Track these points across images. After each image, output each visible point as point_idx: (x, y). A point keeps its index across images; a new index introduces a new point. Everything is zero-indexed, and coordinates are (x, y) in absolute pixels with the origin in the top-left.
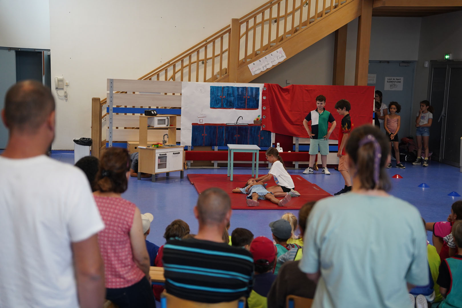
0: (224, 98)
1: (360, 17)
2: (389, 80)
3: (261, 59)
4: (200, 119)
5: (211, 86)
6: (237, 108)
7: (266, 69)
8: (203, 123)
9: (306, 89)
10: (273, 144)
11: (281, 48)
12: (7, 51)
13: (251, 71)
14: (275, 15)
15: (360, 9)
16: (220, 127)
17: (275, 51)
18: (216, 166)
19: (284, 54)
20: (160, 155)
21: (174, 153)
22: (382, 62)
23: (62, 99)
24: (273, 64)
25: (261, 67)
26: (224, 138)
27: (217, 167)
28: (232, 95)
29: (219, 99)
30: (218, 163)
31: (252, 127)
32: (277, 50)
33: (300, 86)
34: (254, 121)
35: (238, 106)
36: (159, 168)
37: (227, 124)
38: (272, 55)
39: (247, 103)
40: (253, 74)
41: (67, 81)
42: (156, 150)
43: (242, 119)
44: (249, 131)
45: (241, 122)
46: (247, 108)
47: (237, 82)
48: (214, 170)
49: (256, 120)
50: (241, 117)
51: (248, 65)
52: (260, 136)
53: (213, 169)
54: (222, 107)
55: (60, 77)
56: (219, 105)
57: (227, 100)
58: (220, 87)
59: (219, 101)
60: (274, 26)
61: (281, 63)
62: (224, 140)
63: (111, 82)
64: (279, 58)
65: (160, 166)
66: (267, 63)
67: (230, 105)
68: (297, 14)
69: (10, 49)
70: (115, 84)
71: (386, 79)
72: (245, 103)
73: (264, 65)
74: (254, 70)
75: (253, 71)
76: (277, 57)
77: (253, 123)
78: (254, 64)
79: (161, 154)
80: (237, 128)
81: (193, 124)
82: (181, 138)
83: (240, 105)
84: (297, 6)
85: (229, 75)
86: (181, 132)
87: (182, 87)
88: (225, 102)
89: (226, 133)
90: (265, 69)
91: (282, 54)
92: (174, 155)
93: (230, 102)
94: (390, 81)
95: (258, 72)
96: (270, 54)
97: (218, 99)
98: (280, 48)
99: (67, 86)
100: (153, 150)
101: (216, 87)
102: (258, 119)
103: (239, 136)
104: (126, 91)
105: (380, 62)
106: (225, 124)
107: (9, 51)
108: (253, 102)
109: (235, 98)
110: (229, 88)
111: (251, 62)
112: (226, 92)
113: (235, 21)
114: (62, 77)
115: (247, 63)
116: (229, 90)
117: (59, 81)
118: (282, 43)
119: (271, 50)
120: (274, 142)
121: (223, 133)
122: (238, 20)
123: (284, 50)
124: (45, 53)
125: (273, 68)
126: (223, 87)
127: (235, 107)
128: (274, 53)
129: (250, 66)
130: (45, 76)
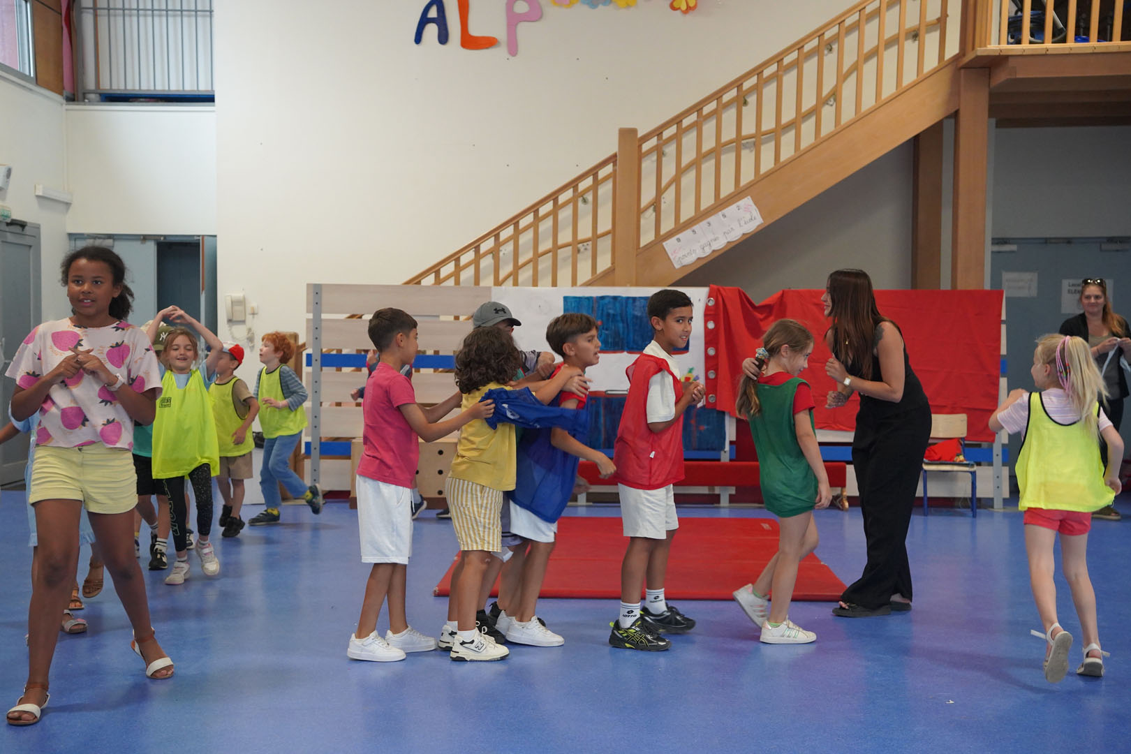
1: (955, 115)
2: (1073, 288)
3: (696, 227)
5: (563, 297)
6: (632, 351)
7: (711, 251)
10: (731, 443)
11: (749, 197)
12: (137, 244)
13: (671, 257)
15: (955, 92)
17: (734, 207)
18: (582, 499)
19: (756, 213)
22: (1051, 243)
24: (729, 240)
25: (697, 247)
26: (603, 429)
27: (585, 503)
28: (619, 318)
30: (588, 494)
32: (738, 203)
33: (799, 294)
35: (635, 346)
37: (609, 392)
38: (724, 216)
40: (677, 266)
41: (252, 303)
47: (637, 284)
48: (580, 508)
52: (696, 421)
53: (577, 507)
55: (238, 295)
57: (607, 330)
58: (589, 299)
61: (750, 235)
63: (316, 292)
64: (742, 223)
66: (711, 237)
67: (614, 344)
69: (145, 238)
70: (326, 297)
71: (1065, 284)
73: (703, 241)
74: (680, 254)
75: (677, 258)
76: (739, 220)
78: (679, 240)
83: (640, 342)
85: (614, 269)
89: (605, 416)
90: (708, 251)
91: (751, 212)
93: (616, 336)
94: (1075, 290)
95: (690, 260)
96: (720, 213)
98: (746, 199)
99: (253, 314)
101: (578, 300)
104: (359, 313)
105: (1046, 241)
106: (603, 391)
107: (142, 243)
109: (628, 325)
110: (611, 300)
111: (670, 234)
112: (603, 310)
113: (627, 135)
114: (242, 295)
115: (660, 239)
116: (611, 306)
117: (234, 303)
118: (751, 185)
119: (721, 204)
120: (734, 439)
121: (597, 414)
122: (634, 131)
123: (755, 204)
124: (207, 241)
125: (729, 248)
126: (597, 297)
127: (626, 348)
128: (731, 210)
129: (669, 245)
130: (205, 293)
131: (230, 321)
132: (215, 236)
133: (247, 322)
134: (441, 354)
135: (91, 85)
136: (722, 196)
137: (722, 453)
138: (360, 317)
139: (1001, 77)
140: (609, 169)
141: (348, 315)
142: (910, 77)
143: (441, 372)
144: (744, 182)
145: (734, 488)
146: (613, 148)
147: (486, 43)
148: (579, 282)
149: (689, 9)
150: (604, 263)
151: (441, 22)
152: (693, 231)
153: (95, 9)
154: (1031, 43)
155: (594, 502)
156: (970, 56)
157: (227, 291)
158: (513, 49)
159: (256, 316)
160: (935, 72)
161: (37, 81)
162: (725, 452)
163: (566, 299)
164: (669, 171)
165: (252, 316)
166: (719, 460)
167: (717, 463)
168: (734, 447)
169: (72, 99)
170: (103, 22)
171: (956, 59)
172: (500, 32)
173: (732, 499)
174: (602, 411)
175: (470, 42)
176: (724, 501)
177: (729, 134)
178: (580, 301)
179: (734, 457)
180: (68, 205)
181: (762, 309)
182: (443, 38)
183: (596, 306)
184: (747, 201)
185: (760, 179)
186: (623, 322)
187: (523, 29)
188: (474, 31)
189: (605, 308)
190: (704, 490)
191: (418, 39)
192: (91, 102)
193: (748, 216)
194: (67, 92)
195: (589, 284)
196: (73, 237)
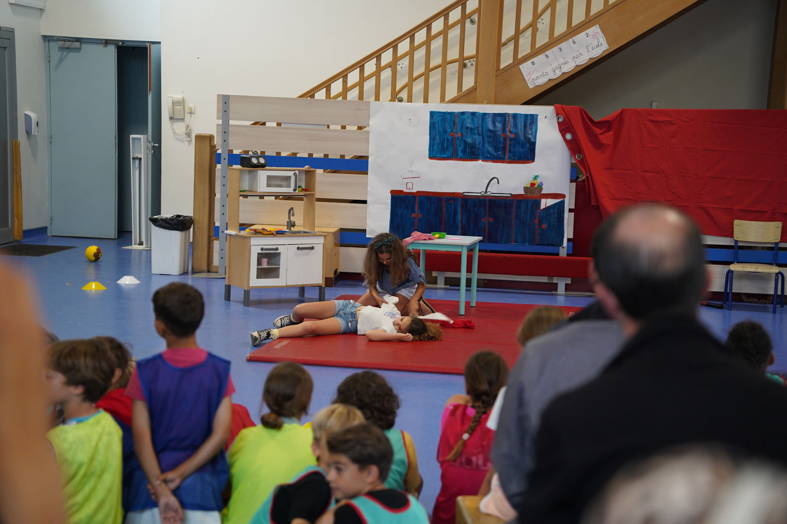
0: (458, 138)
3: (547, 53)
4: (407, 181)
5: (430, 112)
6: (485, 159)
7: (561, 73)
8: (414, 191)
9: (651, 118)
10: (569, 240)
11: (597, 25)
12: (101, 47)
13: (526, 78)
16: (450, 199)
17: (583, 34)
18: (441, 284)
19: (602, 39)
20: (262, 249)
21: (298, 248)
23: (180, 140)
24: (578, 63)
25: (549, 70)
26: (459, 225)
27: (443, 286)
28: (476, 131)
29: (448, 140)
30: (446, 278)
31: (520, 201)
32: (587, 31)
33: (636, 112)
34: (525, 189)
35: (488, 156)
36: (258, 277)
37: (466, 194)
38: (574, 42)
39: (508, 148)
40: (531, 86)
41: (190, 104)
42: (252, 238)
43: (498, 183)
44: (514, 210)
45: (495, 190)
46: (509, 158)
47: (496, 102)
48: (439, 291)
49: (529, 186)
50: (495, 180)
51: (520, 66)
52: (539, 221)
53: (436, 289)
54: (454, 157)
55: (178, 96)
56: (448, 153)
57: (465, 142)
58: (451, 114)
59: (447, 145)
61: (595, 60)
62: (460, 229)
63: (225, 101)
64: (590, 48)
65: (263, 273)
66: (562, 61)
67: (471, 154)
69: (107, 42)
70: (232, 106)
72: (504, 148)
73: (555, 65)
74: (534, 76)
75: (531, 79)
76: (587, 46)
77: (523, 193)
78: (533, 63)
79: (265, 247)
80: (488, 203)
81: (392, 192)
82: (368, 222)
83: (493, 152)
85: (476, 88)
86: (369, 209)
87: (371, 113)
88: (460, 146)
89: (462, 213)
90: (558, 73)
91: (598, 39)
92: (299, 252)
93: (473, 146)
95: (542, 81)
96: (571, 40)
97: (445, 140)
98: (594, 27)
99: (191, 113)
100: (244, 237)
101: (442, 114)
102: (533, 185)
103: (491, 220)
104: (263, 121)
106: (460, 193)
107: (105, 47)
108: (523, 147)
109: (483, 137)
110: (470, 116)
111: (526, 58)
112: (463, 123)
114: (181, 97)
115: (518, 61)
116: (469, 121)
117: (175, 103)
118: (600, 14)
119: (572, 31)
120: (572, 237)
121: (455, 212)
123: (603, 31)
124: (153, 49)
125: (577, 70)
126: (458, 112)
127: (481, 157)
128: (580, 37)
129: (525, 68)
130: (152, 94)
131: (171, 118)
132: (159, 43)
133: (186, 120)
134: (330, 157)
136: (574, 24)
137: (561, 248)
138: (264, 124)
141: (253, 122)
143: (329, 172)
144: (593, 12)
145: (570, 279)
148: (447, 99)
150: (469, 82)
152: (546, 56)
155: (451, 286)
157: (170, 92)
159: (193, 115)
162: (563, 248)
163: (432, 114)
165: (189, 114)
166: (558, 254)
167: (556, 257)
168: (571, 244)
173: (568, 288)
174: (459, 210)
176: (561, 289)
178: (443, 115)
179: (571, 252)
180: (42, 10)
181: (599, 124)
183: (457, 120)
184: (595, 29)
185: (608, 9)
186: (479, 135)
189: (464, 123)
190: (544, 279)
193: (595, 43)
195: (454, 101)
196: (47, 39)
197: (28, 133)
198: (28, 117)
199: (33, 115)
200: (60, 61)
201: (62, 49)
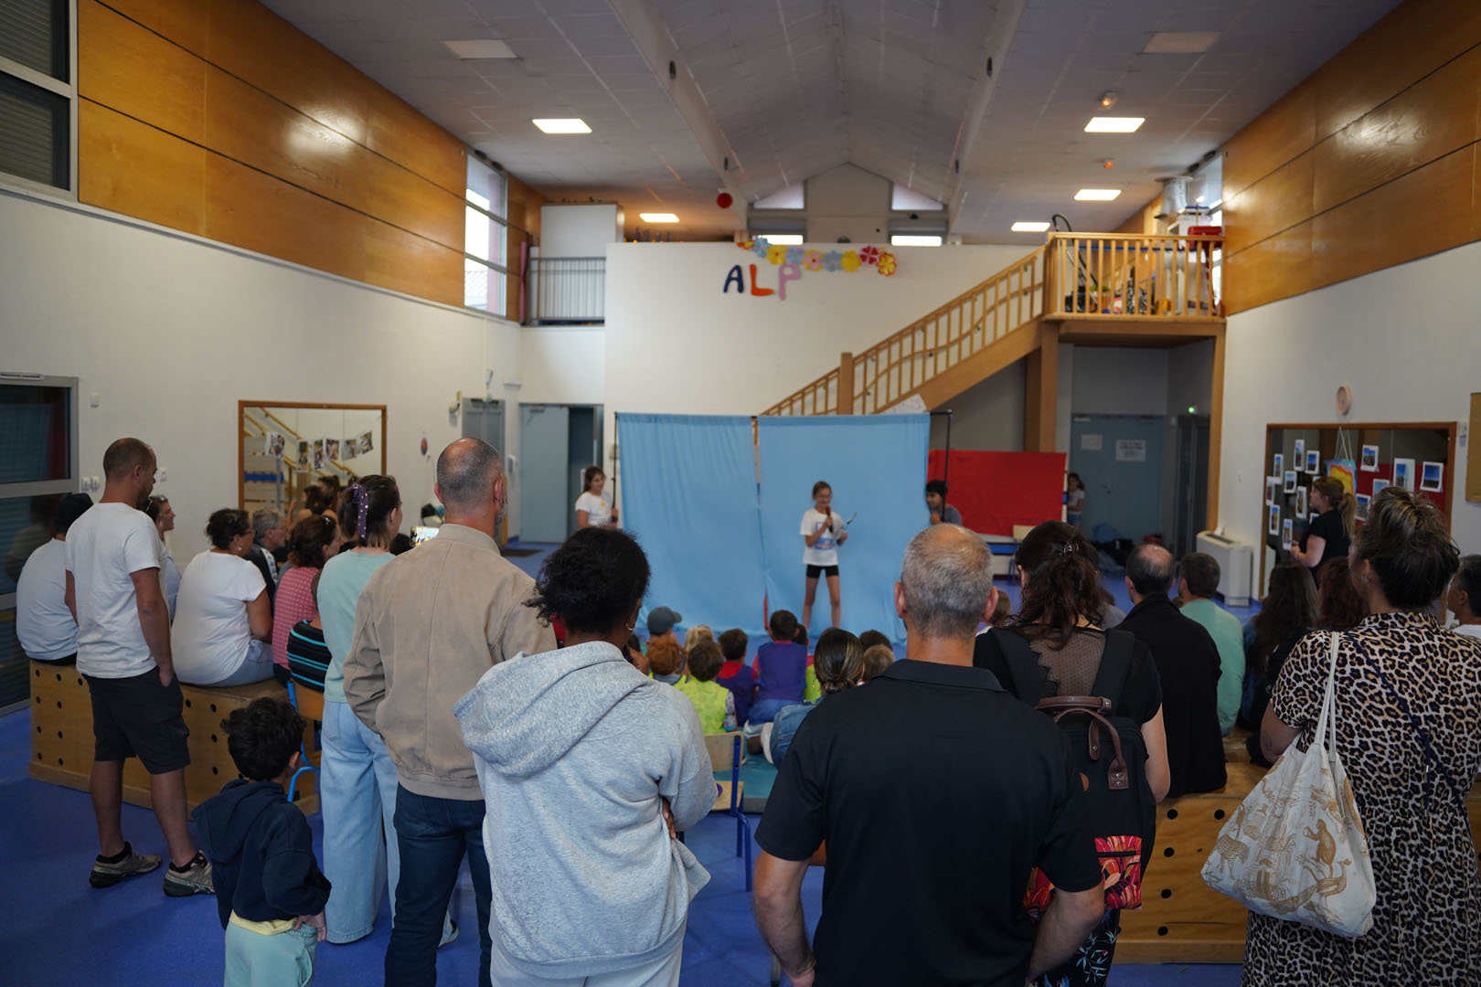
1: (1038, 350)
2: (1123, 445)
11: (919, 395)
12: (557, 409)
14: (931, 345)
15: (1039, 337)
17: (909, 399)
19: (922, 403)
22: (1110, 418)
32: (912, 398)
38: (903, 405)
60: (930, 362)
64: (914, 409)
68: (966, 343)
69: (562, 406)
71: (1119, 443)
84: (965, 330)
91: (919, 403)
94: (1124, 447)
96: (901, 403)
98: (916, 395)
105: (1107, 416)
107: (561, 409)
113: (846, 357)
118: (920, 387)
119: (902, 398)
122: (850, 355)
123: (922, 398)
124: (598, 410)
128: (908, 402)
130: (597, 441)
131: (610, 457)
132: (602, 405)
135: (534, 314)
136: (904, 392)
139: (1063, 330)
140: (836, 374)
142: (1013, 325)
144: (916, 385)
146: (837, 363)
147: (767, 292)
149: (890, 274)
151: (740, 279)
153: (539, 271)
154: (1078, 312)
156: (1048, 316)
158: (783, 295)
160: (1028, 324)
161: (508, 317)
164: (871, 378)
169: (524, 324)
170: (543, 278)
171: (1040, 317)
172: (774, 286)
175: (756, 292)
177: (907, 352)
180: (520, 386)
182: (741, 289)
184: (917, 397)
185: (925, 383)
187: (790, 284)
188: (760, 285)
191: (726, 290)
192: (533, 326)
193: (917, 406)
194: (522, 320)
196: (522, 405)
197: (511, 470)
198: (511, 461)
199: (513, 458)
200: (530, 420)
201: (532, 411)
